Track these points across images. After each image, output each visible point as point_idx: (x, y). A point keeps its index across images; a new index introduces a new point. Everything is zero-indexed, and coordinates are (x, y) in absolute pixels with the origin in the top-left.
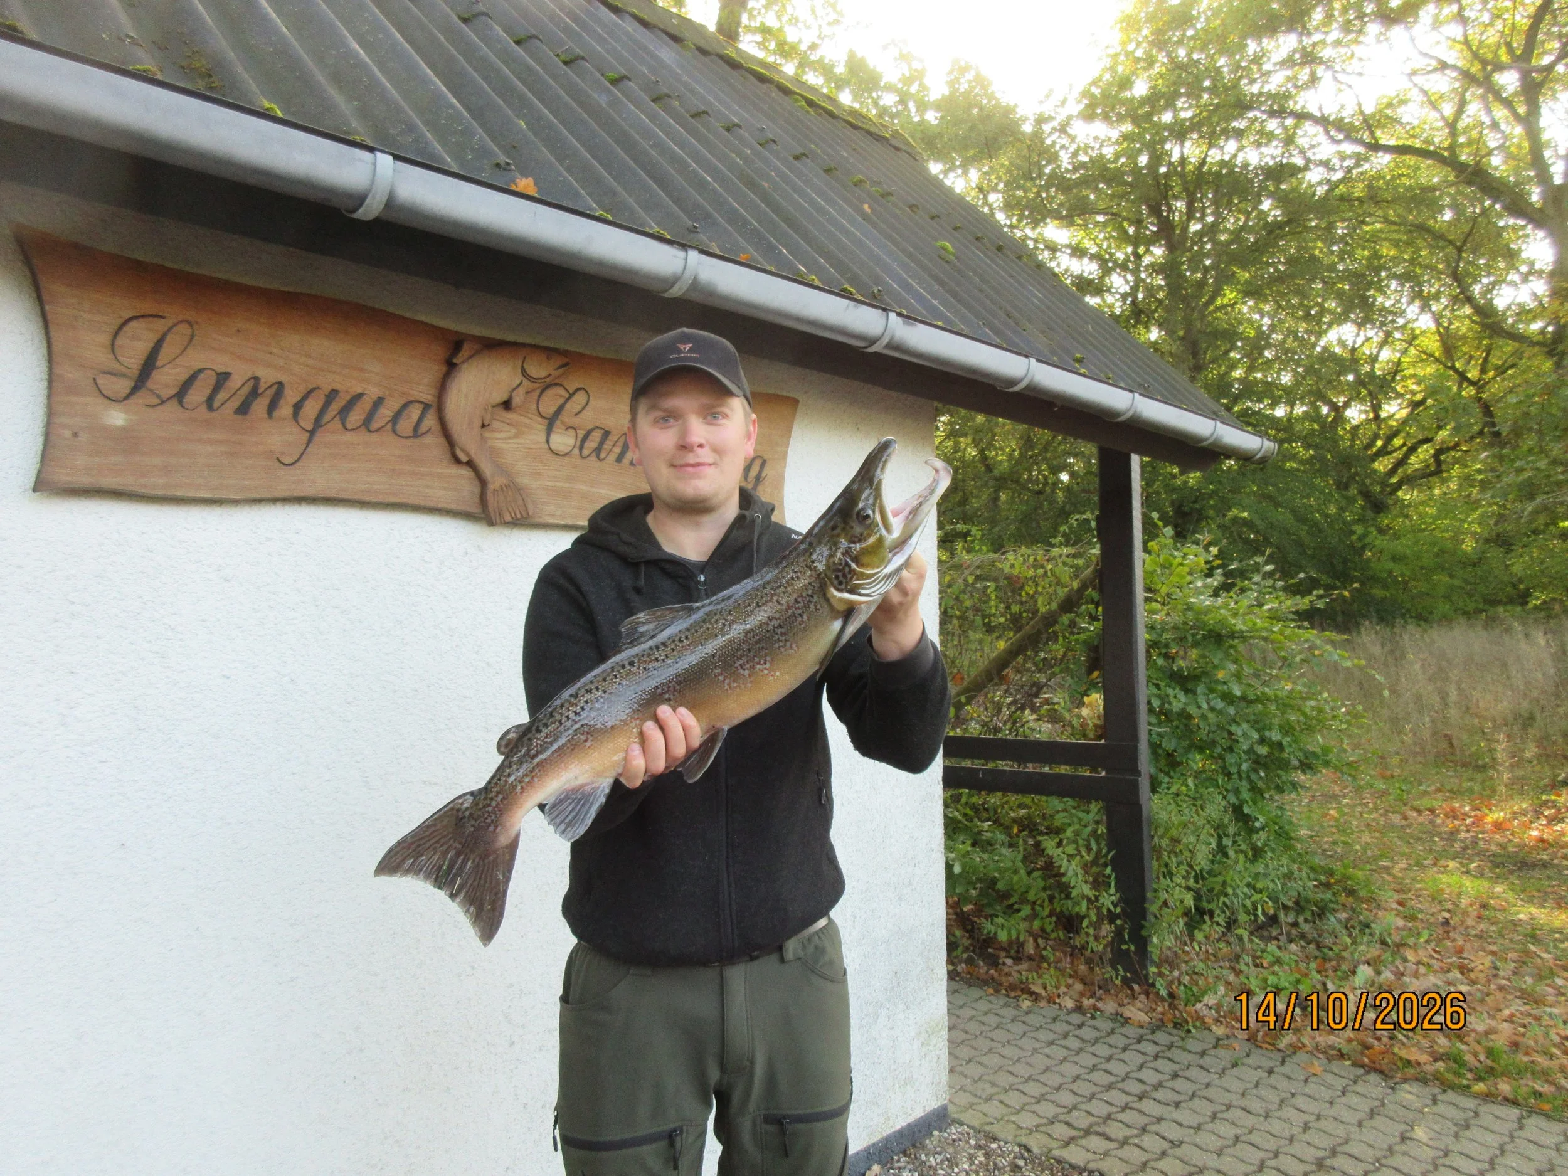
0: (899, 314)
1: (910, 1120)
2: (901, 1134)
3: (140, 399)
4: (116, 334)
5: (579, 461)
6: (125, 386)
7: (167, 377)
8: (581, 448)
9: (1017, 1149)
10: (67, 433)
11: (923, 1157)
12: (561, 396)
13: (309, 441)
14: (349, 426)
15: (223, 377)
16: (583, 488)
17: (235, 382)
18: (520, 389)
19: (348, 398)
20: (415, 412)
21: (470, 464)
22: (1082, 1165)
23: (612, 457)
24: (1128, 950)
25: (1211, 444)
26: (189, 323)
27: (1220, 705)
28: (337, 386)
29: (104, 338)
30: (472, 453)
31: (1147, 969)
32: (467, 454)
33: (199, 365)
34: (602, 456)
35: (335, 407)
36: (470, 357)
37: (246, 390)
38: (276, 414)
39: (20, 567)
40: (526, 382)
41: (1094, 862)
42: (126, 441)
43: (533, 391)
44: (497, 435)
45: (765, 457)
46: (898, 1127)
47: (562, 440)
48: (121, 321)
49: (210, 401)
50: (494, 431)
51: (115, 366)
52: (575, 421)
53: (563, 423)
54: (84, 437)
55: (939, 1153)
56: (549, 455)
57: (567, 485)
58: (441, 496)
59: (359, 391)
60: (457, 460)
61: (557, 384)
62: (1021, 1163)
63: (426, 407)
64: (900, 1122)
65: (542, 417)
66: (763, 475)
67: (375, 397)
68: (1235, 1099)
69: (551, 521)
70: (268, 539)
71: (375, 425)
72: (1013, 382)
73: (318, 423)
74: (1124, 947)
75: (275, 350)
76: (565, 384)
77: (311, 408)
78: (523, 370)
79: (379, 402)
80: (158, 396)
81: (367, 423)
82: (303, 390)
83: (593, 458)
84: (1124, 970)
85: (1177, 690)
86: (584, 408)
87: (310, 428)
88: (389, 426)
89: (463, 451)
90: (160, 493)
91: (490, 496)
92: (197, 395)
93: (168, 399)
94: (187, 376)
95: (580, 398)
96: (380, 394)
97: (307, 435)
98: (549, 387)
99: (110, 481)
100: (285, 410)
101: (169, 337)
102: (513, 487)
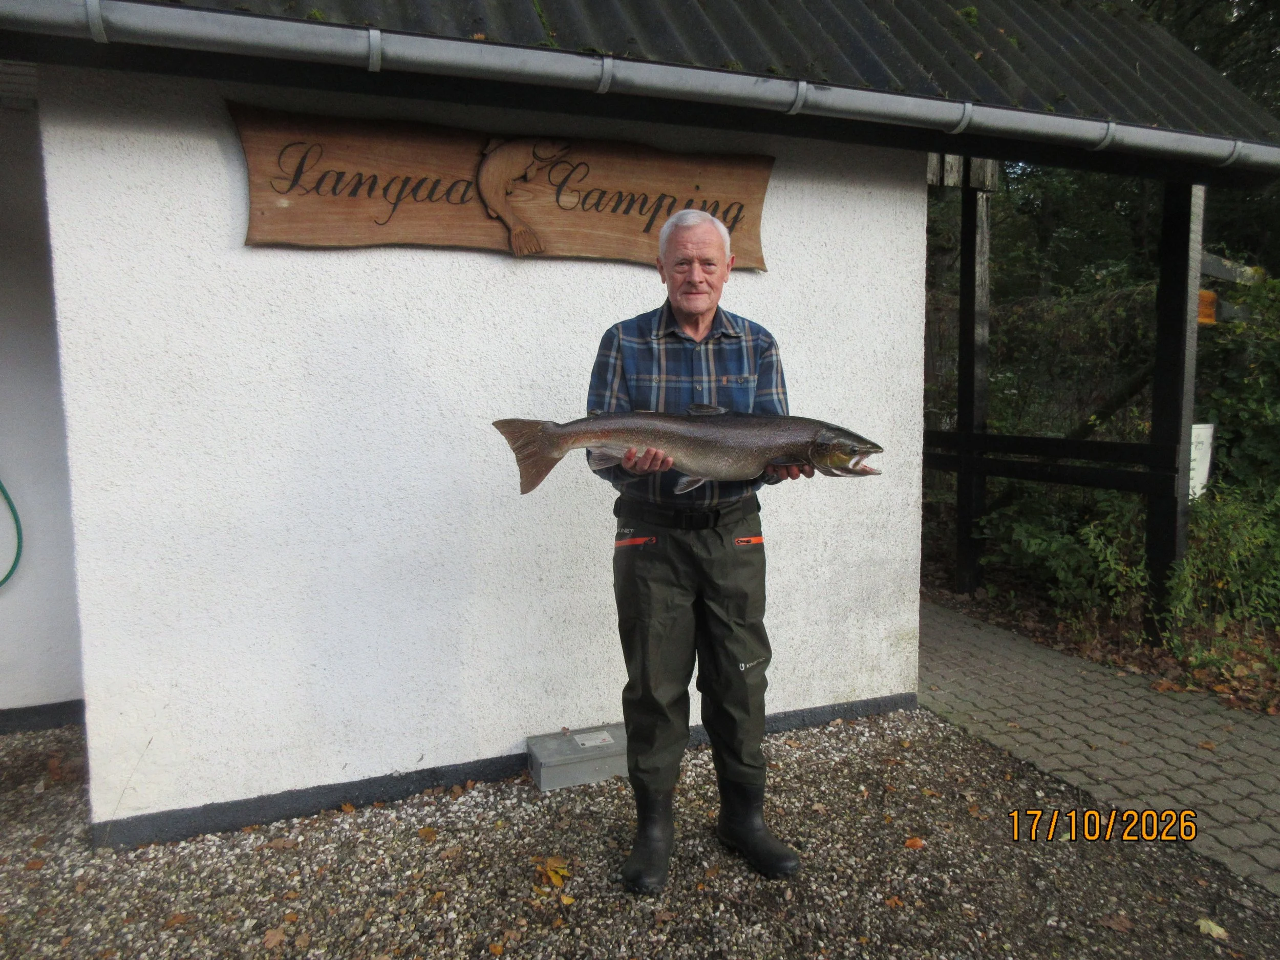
0: (809, 82)
1: (876, 696)
2: (866, 704)
3: (294, 192)
4: (280, 157)
5: (583, 213)
6: (286, 185)
7: (309, 178)
8: (584, 203)
9: (957, 730)
10: (259, 213)
11: (881, 722)
12: (567, 169)
13: (394, 210)
14: (418, 199)
15: (340, 175)
16: (586, 231)
17: (348, 177)
19: (417, 181)
20: (461, 188)
21: (499, 218)
22: (1000, 746)
23: (609, 209)
24: (1152, 618)
26: (320, 145)
28: (410, 175)
29: (274, 159)
33: (328, 170)
34: (600, 208)
35: (408, 189)
36: (495, 149)
37: (354, 182)
38: (373, 194)
40: (536, 162)
41: (1133, 546)
42: (289, 215)
44: (519, 199)
45: (742, 202)
46: (864, 698)
47: (569, 200)
48: (282, 148)
49: (334, 190)
50: (517, 196)
51: (283, 174)
52: (579, 186)
53: (569, 188)
54: (267, 214)
55: (894, 722)
56: (559, 211)
57: (572, 229)
58: (480, 240)
59: (424, 176)
60: (490, 217)
61: (564, 162)
62: (953, 738)
63: (468, 184)
64: (866, 696)
65: (552, 185)
66: (741, 216)
67: (434, 180)
69: (561, 254)
70: (376, 269)
71: (435, 197)
72: (954, 125)
73: (399, 199)
75: (370, 156)
76: (569, 161)
77: (394, 190)
78: (534, 154)
79: (437, 183)
80: (305, 189)
81: (430, 197)
82: (388, 179)
83: (593, 210)
84: (1148, 634)
87: (393, 201)
88: (445, 197)
90: (309, 243)
91: (513, 239)
92: (326, 187)
93: (311, 190)
94: (319, 176)
95: (582, 170)
96: (437, 178)
97: (391, 207)
98: (555, 164)
99: (282, 238)
100: (379, 192)
101: (309, 154)
102: (530, 233)
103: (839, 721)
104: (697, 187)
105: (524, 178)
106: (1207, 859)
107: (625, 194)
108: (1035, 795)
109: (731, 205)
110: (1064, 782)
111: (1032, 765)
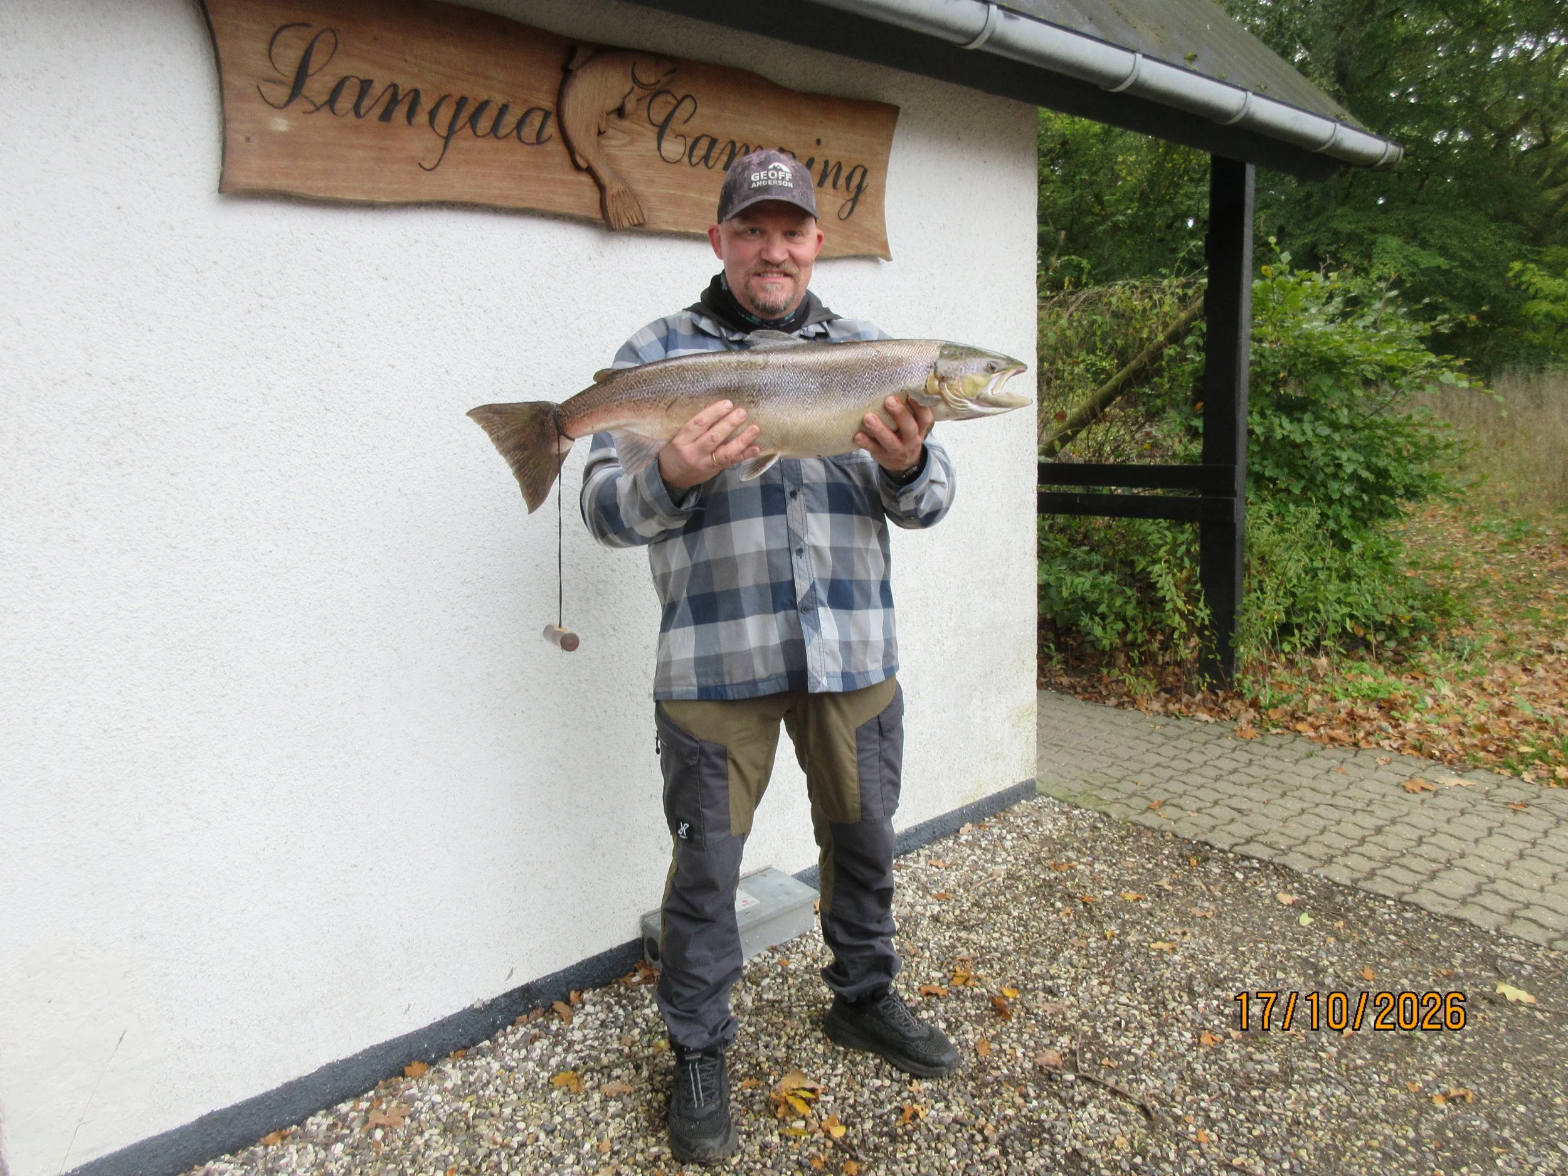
0: (1000, 7)
1: (1001, 789)
2: (992, 800)
3: (299, 106)
4: (271, 44)
5: (690, 170)
6: (282, 93)
7: (318, 85)
8: (690, 156)
9: (1097, 815)
10: (242, 139)
11: (1012, 819)
12: (670, 103)
13: (445, 147)
14: (480, 133)
15: (366, 85)
16: (694, 195)
17: (378, 89)
18: (632, 95)
19: (476, 105)
20: (537, 120)
21: (590, 171)
22: (1156, 827)
23: (720, 166)
24: (1215, 659)
25: (1329, 148)
26: (333, 31)
27: (1325, 431)
28: (466, 94)
29: (262, 47)
30: (591, 158)
31: (1231, 676)
32: (587, 161)
33: (345, 74)
34: (710, 164)
35: (464, 116)
36: (583, 64)
37: (387, 97)
38: (415, 120)
39: (215, 263)
40: (636, 87)
41: (1188, 580)
42: (290, 145)
43: (644, 98)
44: (613, 142)
45: (867, 166)
46: (989, 794)
47: (673, 148)
48: (275, 30)
49: (357, 108)
50: (608, 138)
51: (275, 74)
52: (684, 129)
53: (673, 131)
54: (255, 141)
55: (1026, 817)
56: (661, 163)
57: (678, 193)
58: (564, 201)
59: (486, 98)
60: (577, 167)
61: (668, 92)
62: (1100, 825)
63: (547, 114)
64: (991, 790)
65: (653, 124)
66: (865, 184)
67: (500, 104)
68: (1305, 782)
69: (665, 228)
70: (416, 241)
71: (502, 131)
72: (1118, 80)
73: (451, 130)
74: (1211, 657)
75: (408, 58)
76: (673, 90)
77: (445, 114)
78: (633, 75)
80: (313, 103)
81: (494, 129)
82: (436, 97)
83: (702, 166)
84: (1211, 678)
85: (1284, 417)
86: (691, 115)
87: (445, 134)
88: (515, 133)
89: (582, 156)
90: (321, 194)
91: (609, 202)
92: (345, 102)
93: (322, 106)
94: (334, 84)
95: (687, 105)
96: (505, 101)
97: (443, 142)
98: (658, 93)
99: (281, 184)
100: (422, 117)
101: (316, 45)
102: (629, 194)
103: (968, 825)
104: (818, 142)
105: (620, 112)
106: (1447, 917)
107: (738, 145)
108: (1236, 878)
109: (855, 168)
110: (1253, 858)
111: (1206, 844)
